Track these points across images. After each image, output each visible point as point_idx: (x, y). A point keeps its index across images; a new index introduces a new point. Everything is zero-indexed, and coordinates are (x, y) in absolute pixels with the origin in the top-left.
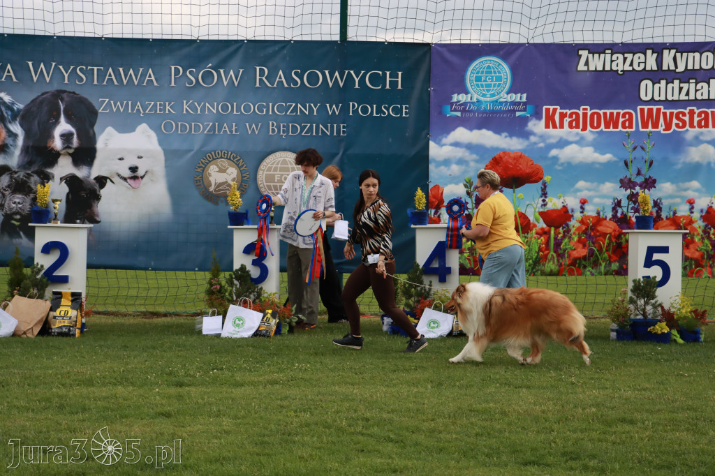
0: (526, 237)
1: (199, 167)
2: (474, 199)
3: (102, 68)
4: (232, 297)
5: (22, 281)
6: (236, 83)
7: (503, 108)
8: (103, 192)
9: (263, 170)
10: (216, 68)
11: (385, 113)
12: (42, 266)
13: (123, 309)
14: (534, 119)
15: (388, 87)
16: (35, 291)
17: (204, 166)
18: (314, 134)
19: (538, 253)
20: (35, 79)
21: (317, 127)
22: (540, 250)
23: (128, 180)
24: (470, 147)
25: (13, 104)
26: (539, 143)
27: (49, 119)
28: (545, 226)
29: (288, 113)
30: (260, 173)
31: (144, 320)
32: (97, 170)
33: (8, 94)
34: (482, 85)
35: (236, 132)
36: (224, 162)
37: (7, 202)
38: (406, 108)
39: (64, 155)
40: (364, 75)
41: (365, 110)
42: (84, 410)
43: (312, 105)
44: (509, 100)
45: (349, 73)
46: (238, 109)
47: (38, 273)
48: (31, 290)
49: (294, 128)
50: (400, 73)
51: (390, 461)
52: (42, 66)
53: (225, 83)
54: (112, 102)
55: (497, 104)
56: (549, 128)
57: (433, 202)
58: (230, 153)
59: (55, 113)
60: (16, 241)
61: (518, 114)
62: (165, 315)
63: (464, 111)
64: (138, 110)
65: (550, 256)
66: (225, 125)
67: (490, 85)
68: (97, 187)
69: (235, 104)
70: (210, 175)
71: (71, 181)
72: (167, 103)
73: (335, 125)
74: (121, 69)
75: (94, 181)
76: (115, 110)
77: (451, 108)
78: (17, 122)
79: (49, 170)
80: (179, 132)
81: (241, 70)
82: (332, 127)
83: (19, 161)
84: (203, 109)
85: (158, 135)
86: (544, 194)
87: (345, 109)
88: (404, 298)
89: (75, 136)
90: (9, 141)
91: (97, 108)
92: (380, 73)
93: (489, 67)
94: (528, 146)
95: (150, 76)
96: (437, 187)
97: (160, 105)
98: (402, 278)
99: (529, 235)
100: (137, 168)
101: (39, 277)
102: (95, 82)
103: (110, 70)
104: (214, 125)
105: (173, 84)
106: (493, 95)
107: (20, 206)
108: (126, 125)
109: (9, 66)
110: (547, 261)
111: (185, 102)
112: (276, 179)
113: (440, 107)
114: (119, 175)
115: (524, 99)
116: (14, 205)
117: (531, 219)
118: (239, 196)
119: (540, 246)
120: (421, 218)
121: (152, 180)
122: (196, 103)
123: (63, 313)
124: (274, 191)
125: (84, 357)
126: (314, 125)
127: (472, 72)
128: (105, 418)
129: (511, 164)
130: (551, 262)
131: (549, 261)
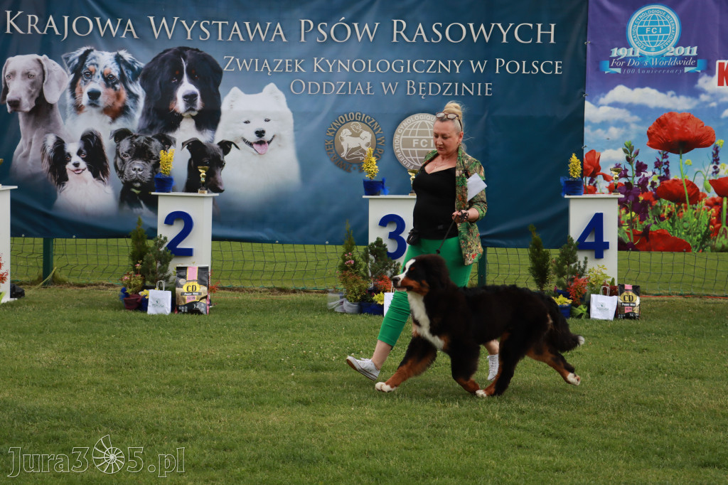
0: (694, 208)
1: (331, 131)
2: (634, 166)
3: (227, 22)
4: (367, 274)
5: (146, 254)
6: (371, 39)
7: (670, 63)
8: (227, 158)
9: (400, 134)
10: (350, 22)
11: (535, 70)
12: (165, 238)
13: (248, 285)
14: (706, 75)
15: (539, 41)
16: (159, 265)
17: (335, 130)
18: (456, 94)
19: (708, 226)
20: (157, 35)
21: (460, 87)
22: (710, 222)
23: (254, 146)
24: (631, 108)
25: (133, 62)
26: (711, 102)
27: (172, 79)
28: (716, 196)
29: (428, 71)
30: (397, 137)
31: (271, 296)
32: (221, 134)
33: (129, 52)
34: (646, 38)
35: (371, 91)
36: (357, 125)
37: (127, 169)
38: (559, 65)
39: (187, 118)
40: (513, 28)
41: (513, 67)
42: (218, 395)
43: (454, 61)
44: (677, 54)
45: (496, 26)
46: (374, 67)
47: (161, 246)
48: (155, 263)
49: (435, 87)
50: (553, 25)
51: (551, 459)
52: (164, 21)
53: (360, 38)
54: (238, 60)
55: (663, 58)
56: (723, 85)
57: (588, 169)
58: (364, 115)
59: (177, 73)
60: (136, 210)
61: (687, 70)
62: (294, 292)
63: (625, 67)
64: (266, 68)
65: (721, 230)
66: (359, 84)
67: (655, 38)
68: (221, 153)
69: (370, 61)
70: (342, 140)
71: (194, 146)
72: (297, 61)
73: (480, 84)
74: (247, 24)
75: (218, 147)
76: (240, 69)
77: (610, 64)
78: (138, 82)
79: (171, 135)
80: (310, 93)
81: (377, 24)
82: (476, 87)
83: (139, 124)
84: (335, 68)
85: (286, 96)
86: (716, 160)
87: (491, 67)
88: (555, 276)
89: (199, 97)
90: (129, 103)
91: (221, 66)
92: (531, 25)
93: (654, 17)
94: (698, 106)
95: (278, 31)
96: (592, 152)
97: (289, 63)
98: (555, 254)
99: (698, 206)
100: (263, 132)
101: (162, 249)
102: (220, 38)
103: (236, 25)
104: (347, 85)
105: (303, 40)
106: (658, 49)
107: (140, 173)
108: (253, 85)
109: (129, 22)
110: (719, 236)
111: (316, 59)
112: (414, 143)
113: (597, 63)
114: (244, 140)
115: (694, 53)
116: (134, 172)
117: (701, 188)
118: (375, 163)
119: (710, 218)
120: (574, 187)
121: (279, 146)
122: (327, 61)
123: (190, 289)
124: (412, 158)
125: (212, 337)
126: (457, 84)
127: (634, 23)
128: (239, 405)
129: (678, 127)
130: (723, 237)
131: (721, 236)
